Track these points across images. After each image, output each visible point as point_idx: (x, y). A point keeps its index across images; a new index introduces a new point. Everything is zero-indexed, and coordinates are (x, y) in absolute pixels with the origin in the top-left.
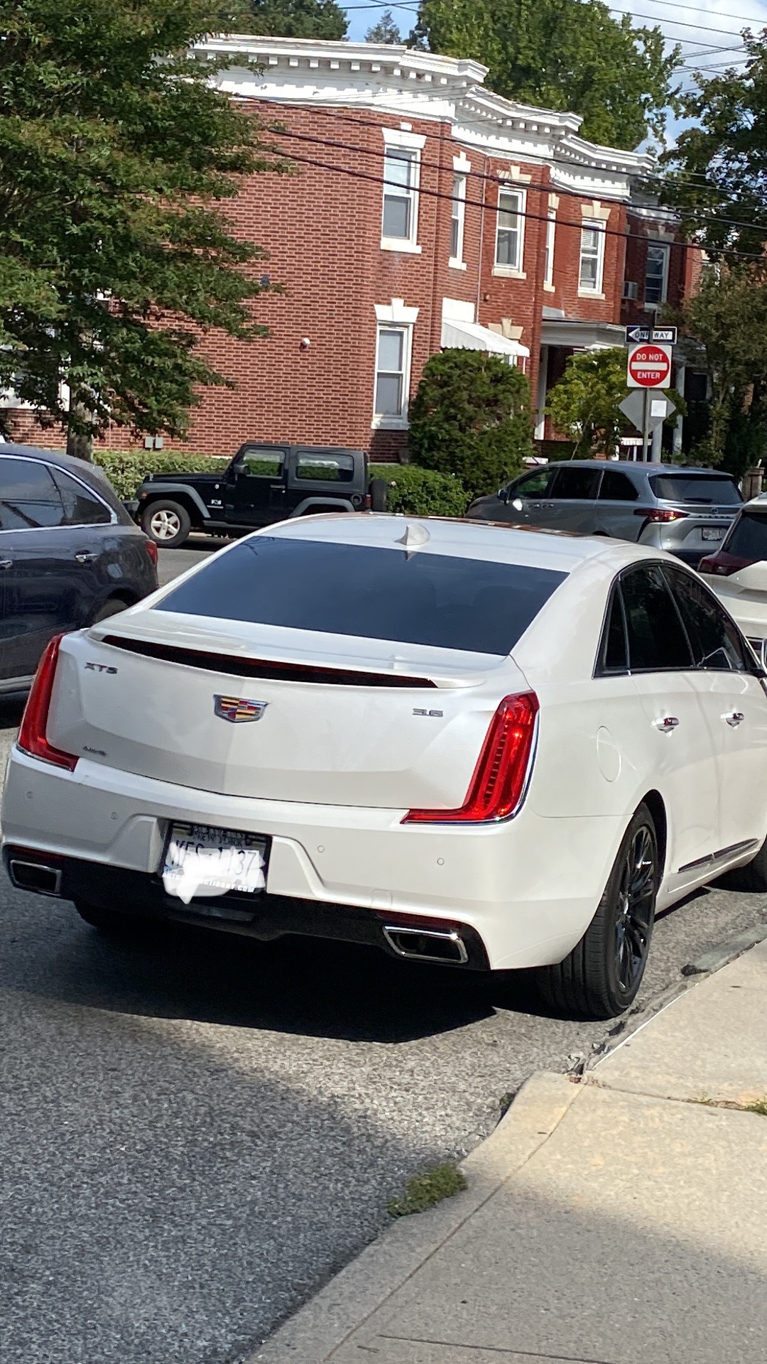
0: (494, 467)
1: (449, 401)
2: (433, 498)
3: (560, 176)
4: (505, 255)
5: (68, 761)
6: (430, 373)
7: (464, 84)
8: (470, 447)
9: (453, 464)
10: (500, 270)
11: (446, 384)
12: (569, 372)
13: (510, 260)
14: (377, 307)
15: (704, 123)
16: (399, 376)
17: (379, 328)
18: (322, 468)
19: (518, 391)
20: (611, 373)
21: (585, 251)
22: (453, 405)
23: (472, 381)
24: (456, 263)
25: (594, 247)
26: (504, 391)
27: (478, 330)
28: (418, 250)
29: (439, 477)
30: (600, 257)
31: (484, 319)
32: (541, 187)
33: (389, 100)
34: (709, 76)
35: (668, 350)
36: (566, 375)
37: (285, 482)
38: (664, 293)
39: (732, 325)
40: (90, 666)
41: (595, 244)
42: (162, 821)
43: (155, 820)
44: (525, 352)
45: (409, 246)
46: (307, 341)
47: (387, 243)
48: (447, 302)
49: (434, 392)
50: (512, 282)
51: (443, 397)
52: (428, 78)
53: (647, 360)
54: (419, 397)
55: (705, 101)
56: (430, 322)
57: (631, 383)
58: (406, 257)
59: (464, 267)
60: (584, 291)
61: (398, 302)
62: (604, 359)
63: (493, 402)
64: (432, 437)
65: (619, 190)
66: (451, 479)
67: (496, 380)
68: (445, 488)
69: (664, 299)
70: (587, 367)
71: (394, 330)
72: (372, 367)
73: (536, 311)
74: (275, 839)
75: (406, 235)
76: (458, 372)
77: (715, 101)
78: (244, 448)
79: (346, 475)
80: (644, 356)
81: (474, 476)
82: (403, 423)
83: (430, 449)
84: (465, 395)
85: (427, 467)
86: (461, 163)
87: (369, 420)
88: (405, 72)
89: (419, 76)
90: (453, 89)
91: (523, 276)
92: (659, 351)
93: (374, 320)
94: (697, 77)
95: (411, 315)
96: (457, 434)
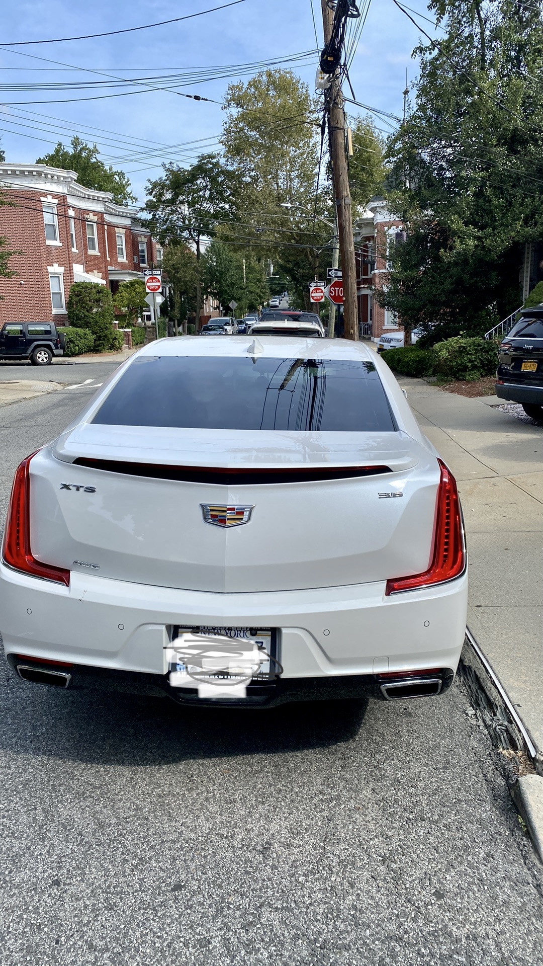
0: (103, 325)
1: (81, 301)
2: (81, 339)
3: (107, 218)
4: (91, 247)
5: (61, 575)
6: (73, 291)
7: (70, 180)
8: (93, 318)
9: (87, 325)
10: (90, 252)
11: (80, 295)
12: (120, 289)
13: (94, 248)
14: (48, 267)
15: (154, 197)
16: (60, 294)
17: (50, 275)
18: (36, 330)
19: (107, 296)
20: (136, 288)
21: (119, 245)
22: (84, 303)
23: (90, 293)
24: (74, 250)
25: (121, 243)
26: (103, 296)
27: (85, 275)
28: (61, 244)
29: (82, 330)
30: (124, 247)
31: (88, 270)
32: (101, 223)
33: (41, 186)
34: (153, 180)
35: (159, 278)
36: (120, 290)
37: (24, 336)
38: (146, 260)
39: (178, 268)
40: (66, 487)
41: (122, 242)
42: (168, 627)
43: (164, 628)
44: (104, 282)
45: (57, 243)
46: (22, 282)
47: (49, 242)
48: (74, 265)
49: (75, 299)
50: (95, 257)
51: (79, 300)
52: (56, 177)
53: (152, 282)
54: (70, 301)
55: (153, 189)
56: (69, 273)
57: (148, 290)
58: (57, 248)
59: (77, 251)
60: (120, 260)
61: (56, 265)
62: (132, 283)
63: (98, 301)
64: (77, 315)
65: (128, 222)
66: (87, 331)
67: (99, 292)
68: (85, 334)
69: (147, 262)
70: (126, 286)
71: (56, 276)
72: (49, 290)
73: (106, 268)
74: (284, 631)
75: (55, 239)
76: (84, 290)
77: (157, 189)
78: (6, 324)
79: (48, 332)
80: (151, 280)
81: (96, 329)
82: (64, 311)
83: (77, 320)
84: (88, 299)
85: (77, 327)
86: (71, 213)
87: (51, 311)
88: (46, 175)
89: (52, 177)
90: (65, 181)
91: (99, 254)
92: (157, 278)
93: (47, 272)
94: (149, 180)
95: (61, 270)
96: (87, 314)
